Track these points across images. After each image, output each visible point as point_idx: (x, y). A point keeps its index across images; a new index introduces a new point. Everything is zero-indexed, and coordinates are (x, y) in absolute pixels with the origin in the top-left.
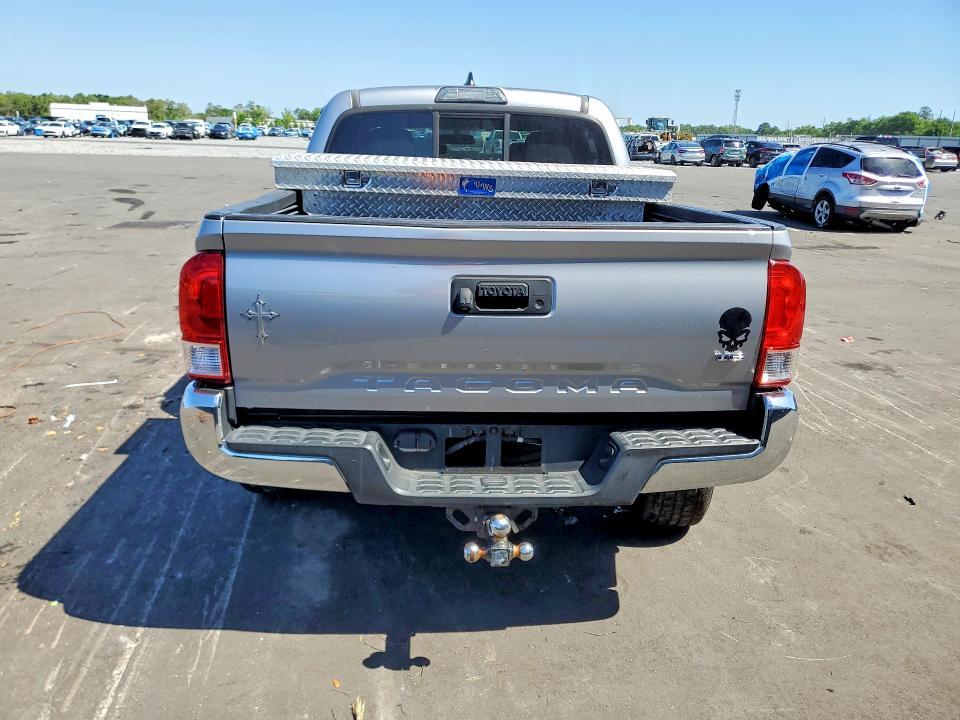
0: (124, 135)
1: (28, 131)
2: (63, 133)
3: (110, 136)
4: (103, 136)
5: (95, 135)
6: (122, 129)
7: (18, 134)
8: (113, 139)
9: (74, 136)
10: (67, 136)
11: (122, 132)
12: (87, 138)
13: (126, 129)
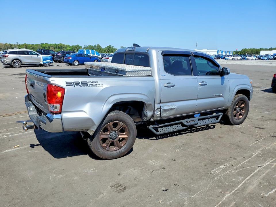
0: (272, 59)
1: (244, 59)
2: (252, 59)
3: (266, 60)
4: (264, 60)
5: (262, 60)
6: (272, 58)
7: (241, 59)
8: (267, 61)
9: (255, 60)
10: (253, 60)
11: (271, 58)
12: (259, 60)
13: (273, 57)
